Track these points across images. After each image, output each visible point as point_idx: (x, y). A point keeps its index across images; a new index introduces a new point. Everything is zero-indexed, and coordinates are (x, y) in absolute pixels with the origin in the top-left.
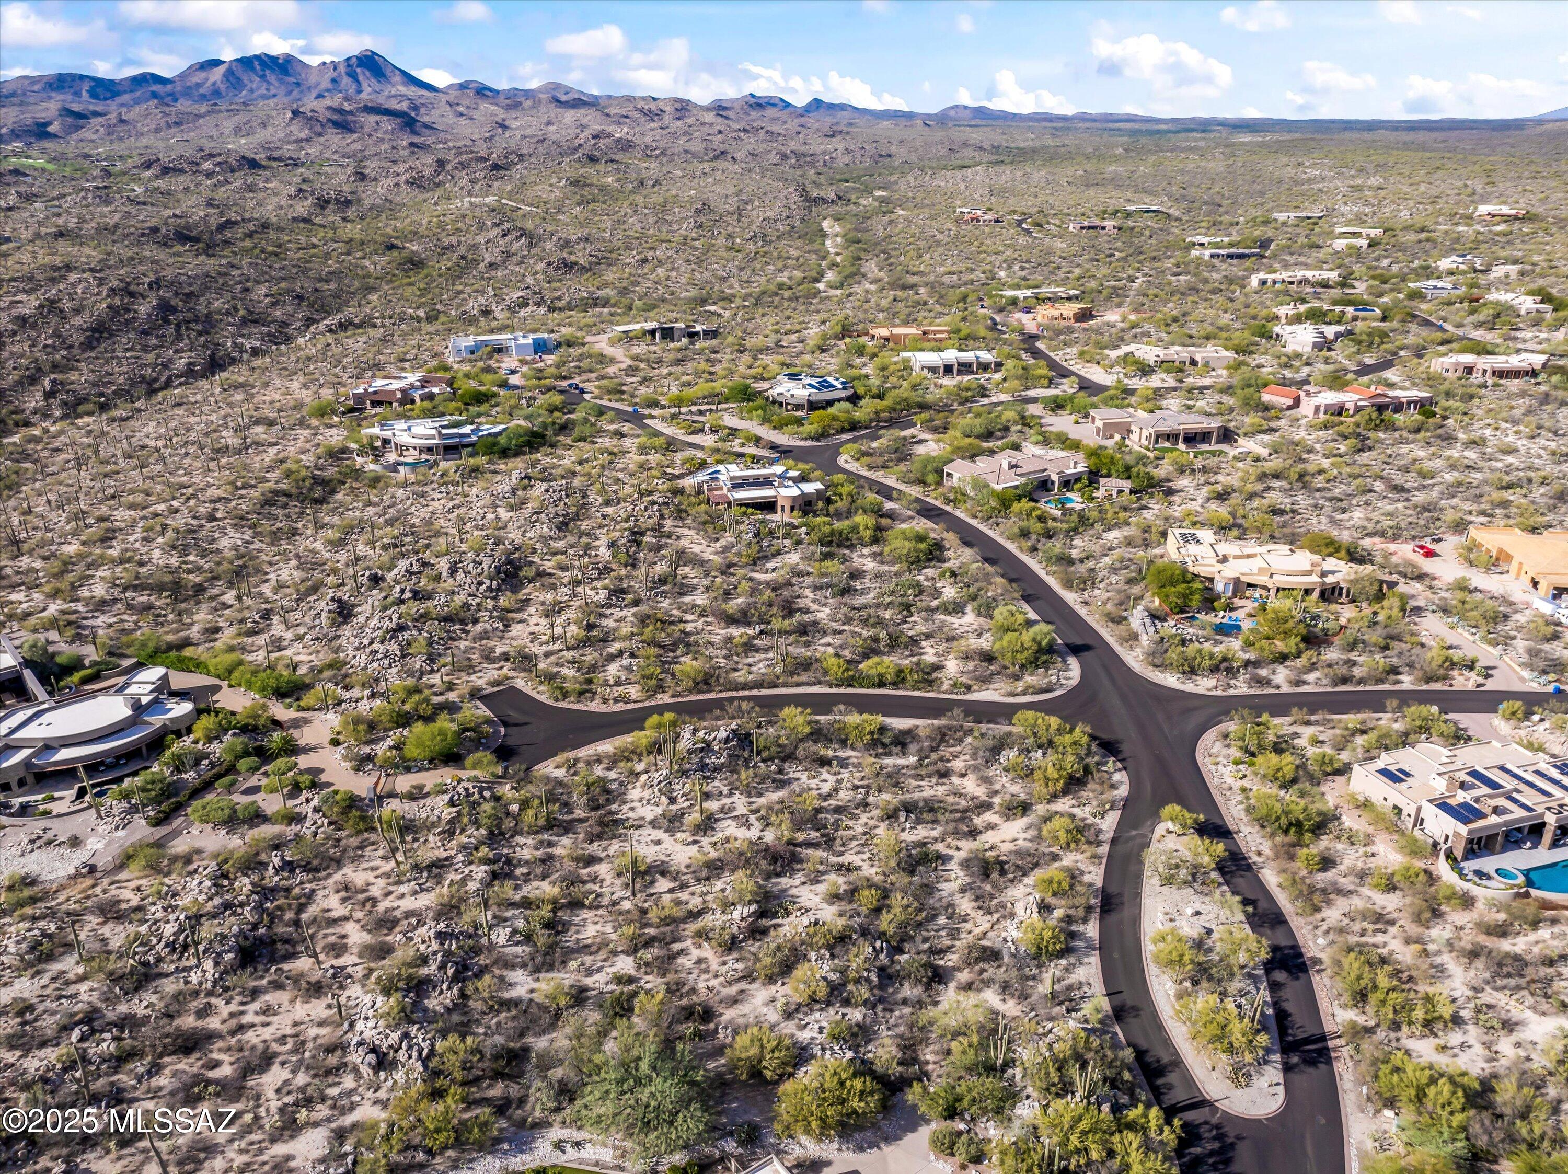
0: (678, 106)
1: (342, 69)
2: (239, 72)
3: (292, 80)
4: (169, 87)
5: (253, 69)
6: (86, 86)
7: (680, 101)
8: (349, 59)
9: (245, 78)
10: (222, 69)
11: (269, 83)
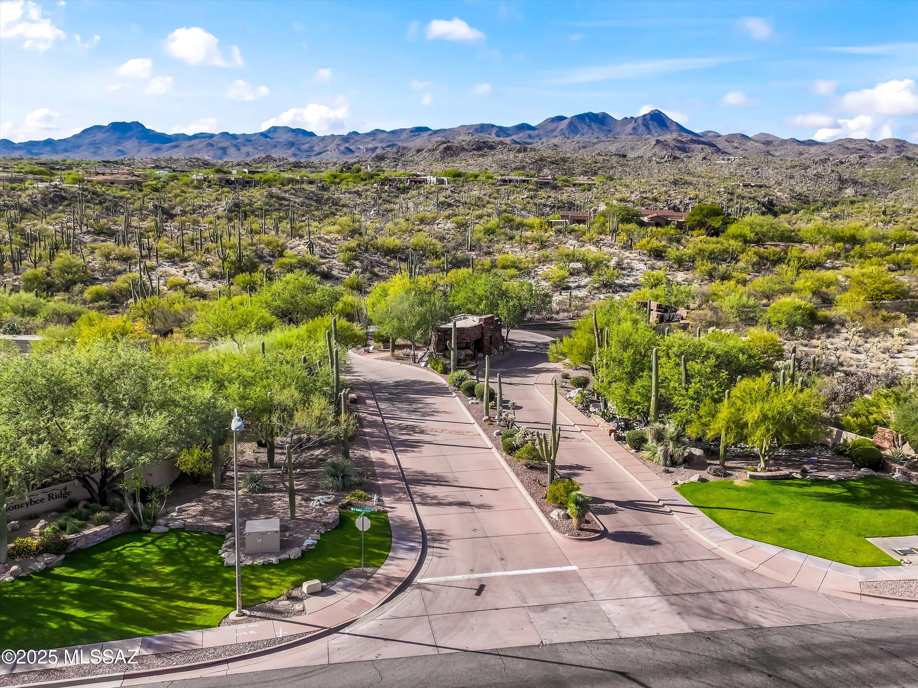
0: (897, 143)
1: (640, 122)
2: (577, 123)
3: (606, 128)
4: (536, 132)
5: (584, 122)
6: (494, 131)
7: (899, 141)
8: (645, 115)
9: (579, 127)
10: (566, 122)
11: (592, 129)
